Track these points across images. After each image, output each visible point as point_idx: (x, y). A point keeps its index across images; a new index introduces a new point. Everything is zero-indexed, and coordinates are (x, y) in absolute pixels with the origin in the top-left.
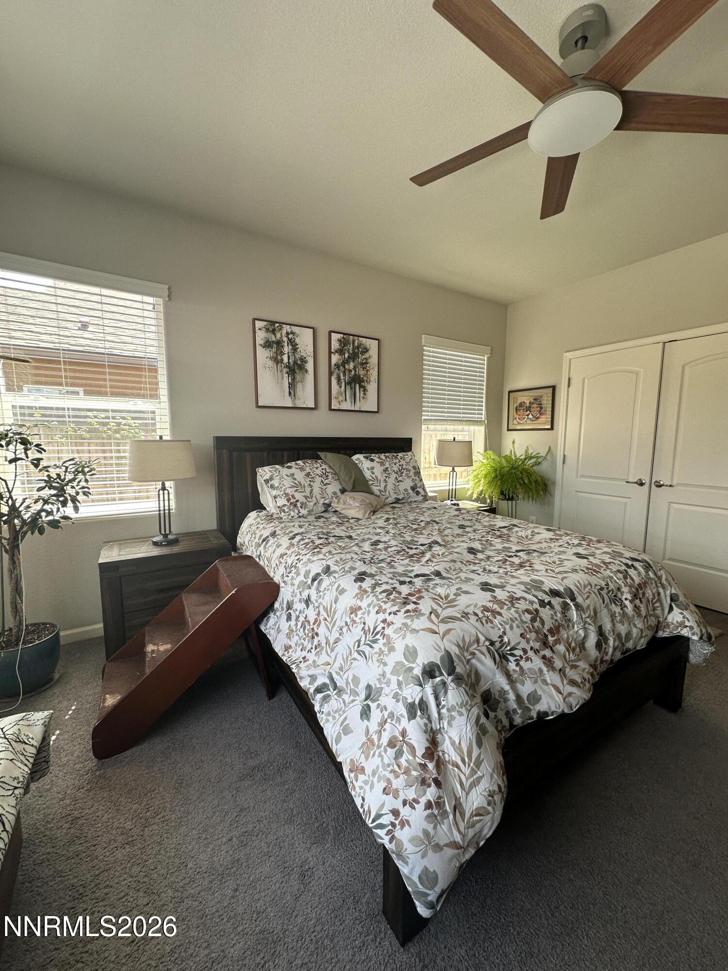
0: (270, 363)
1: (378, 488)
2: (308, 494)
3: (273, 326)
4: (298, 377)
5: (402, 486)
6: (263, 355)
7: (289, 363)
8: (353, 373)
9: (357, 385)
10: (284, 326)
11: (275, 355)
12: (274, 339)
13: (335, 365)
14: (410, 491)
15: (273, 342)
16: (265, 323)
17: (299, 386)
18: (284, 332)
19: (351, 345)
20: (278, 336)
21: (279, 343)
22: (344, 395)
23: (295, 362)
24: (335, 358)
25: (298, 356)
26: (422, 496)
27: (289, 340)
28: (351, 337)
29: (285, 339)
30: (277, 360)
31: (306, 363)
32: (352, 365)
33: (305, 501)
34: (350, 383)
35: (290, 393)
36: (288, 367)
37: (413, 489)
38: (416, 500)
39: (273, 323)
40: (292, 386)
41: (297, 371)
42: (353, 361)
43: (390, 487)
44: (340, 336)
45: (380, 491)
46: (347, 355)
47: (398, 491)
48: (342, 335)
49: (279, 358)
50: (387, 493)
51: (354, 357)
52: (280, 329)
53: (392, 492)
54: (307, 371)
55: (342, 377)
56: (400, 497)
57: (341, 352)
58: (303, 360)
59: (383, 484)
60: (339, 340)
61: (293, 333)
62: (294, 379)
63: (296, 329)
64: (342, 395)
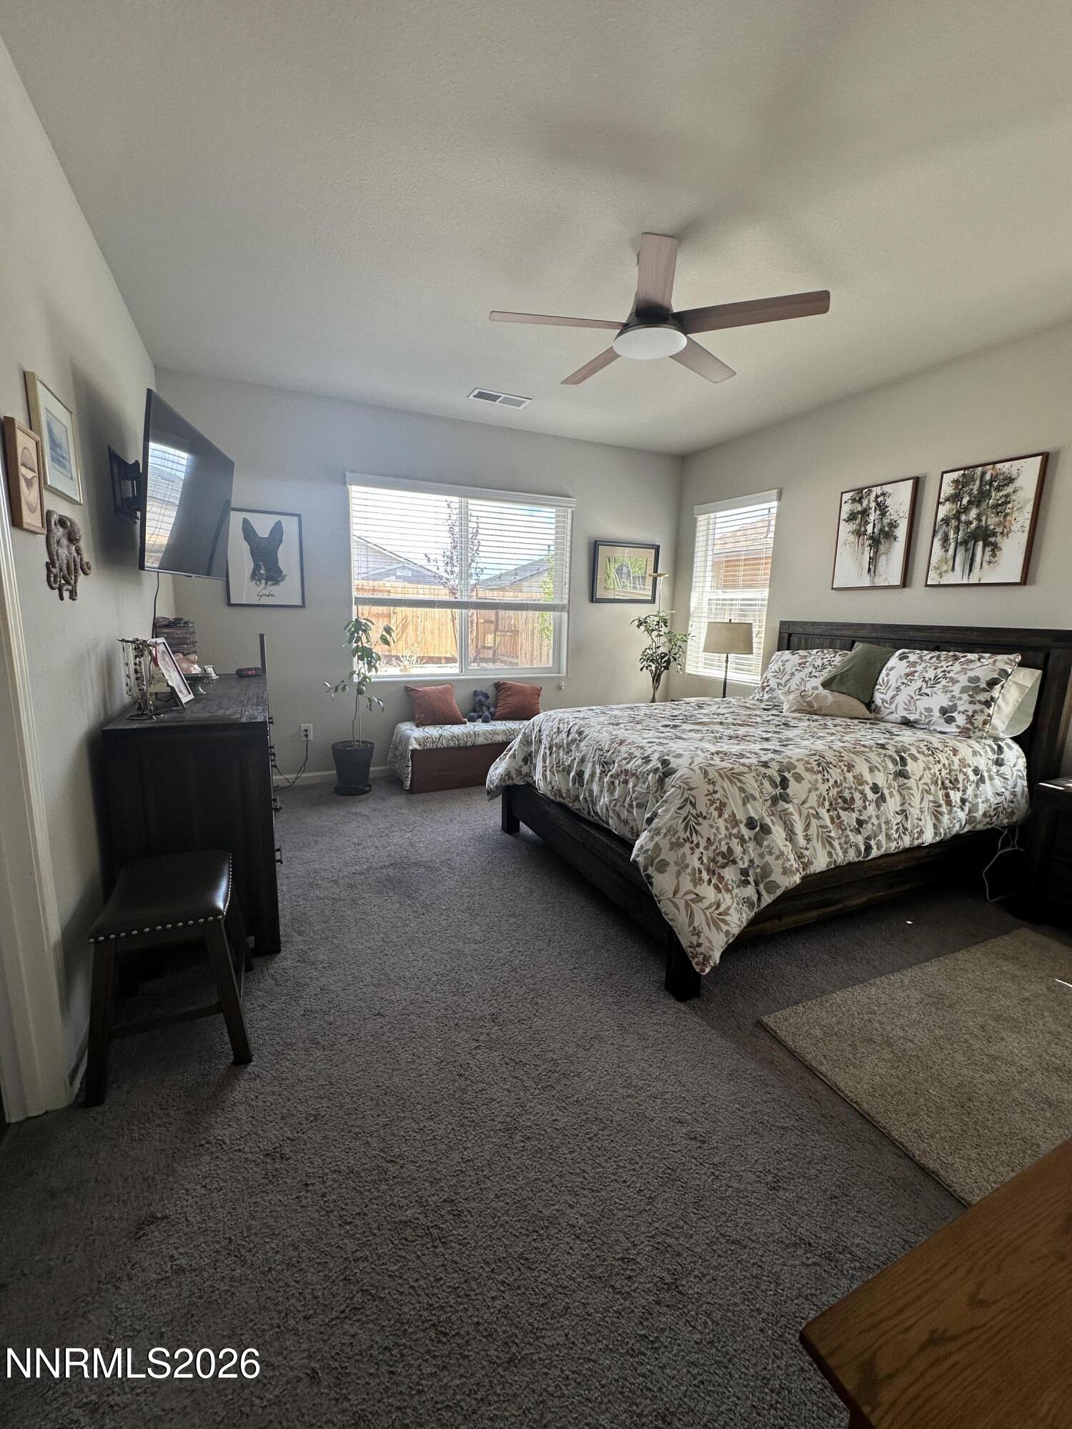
0: (852, 538)
1: (882, 696)
2: (783, 682)
3: (859, 495)
4: (882, 548)
5: (923, 703)
6: (846, 529)
7: (873, 532)
8: (973, 526)
9: (980, 544)
10: (873, 489)
11: (858, 527)
12: (860, 509)
13: (942, 520)
14: (936, 713)
15: (858, 512)
16: (852, 493)
17: (882, 560)
18: (873, 497)
19: (978, 483)
20: (865, 503)
21: (865, 513)
22: (951, 563)
23: (881, 530)
24: (944, 511)
25: (886, 521)
26: (958, 727)
27: (878, 504)
28: (980, 469)
29: (873, 505)
30: (859, 533)
31: (896, 527)
32: (974, 513)
33: (775, 687)
34: (965, 543)
35: (869, 570)
36: (871, 538)
37: (944, 711)
38: (944, 730)
39: (860, 490)
40: (873, 561)
41: (882, 541)
42: (978, 506)
43: (902, 698)
44: (955, 475)
45: (883, 701)
46: (965, 501)
47: (912, 708)
48: (962, 472)
49: (863, 529)
50: (893, 706)
51: (977, 501)
52: (869, 495)
53: (901, 706)
54: (895, 538)
55: (952, 535)
56: (912, 717)
57: (955, 498)
58: (893, 525)
59: (891, 693)
60: (956, 482)
61: (883, 494)
62: (876, 553)
63: (887, 488)
64: (946, 563)
